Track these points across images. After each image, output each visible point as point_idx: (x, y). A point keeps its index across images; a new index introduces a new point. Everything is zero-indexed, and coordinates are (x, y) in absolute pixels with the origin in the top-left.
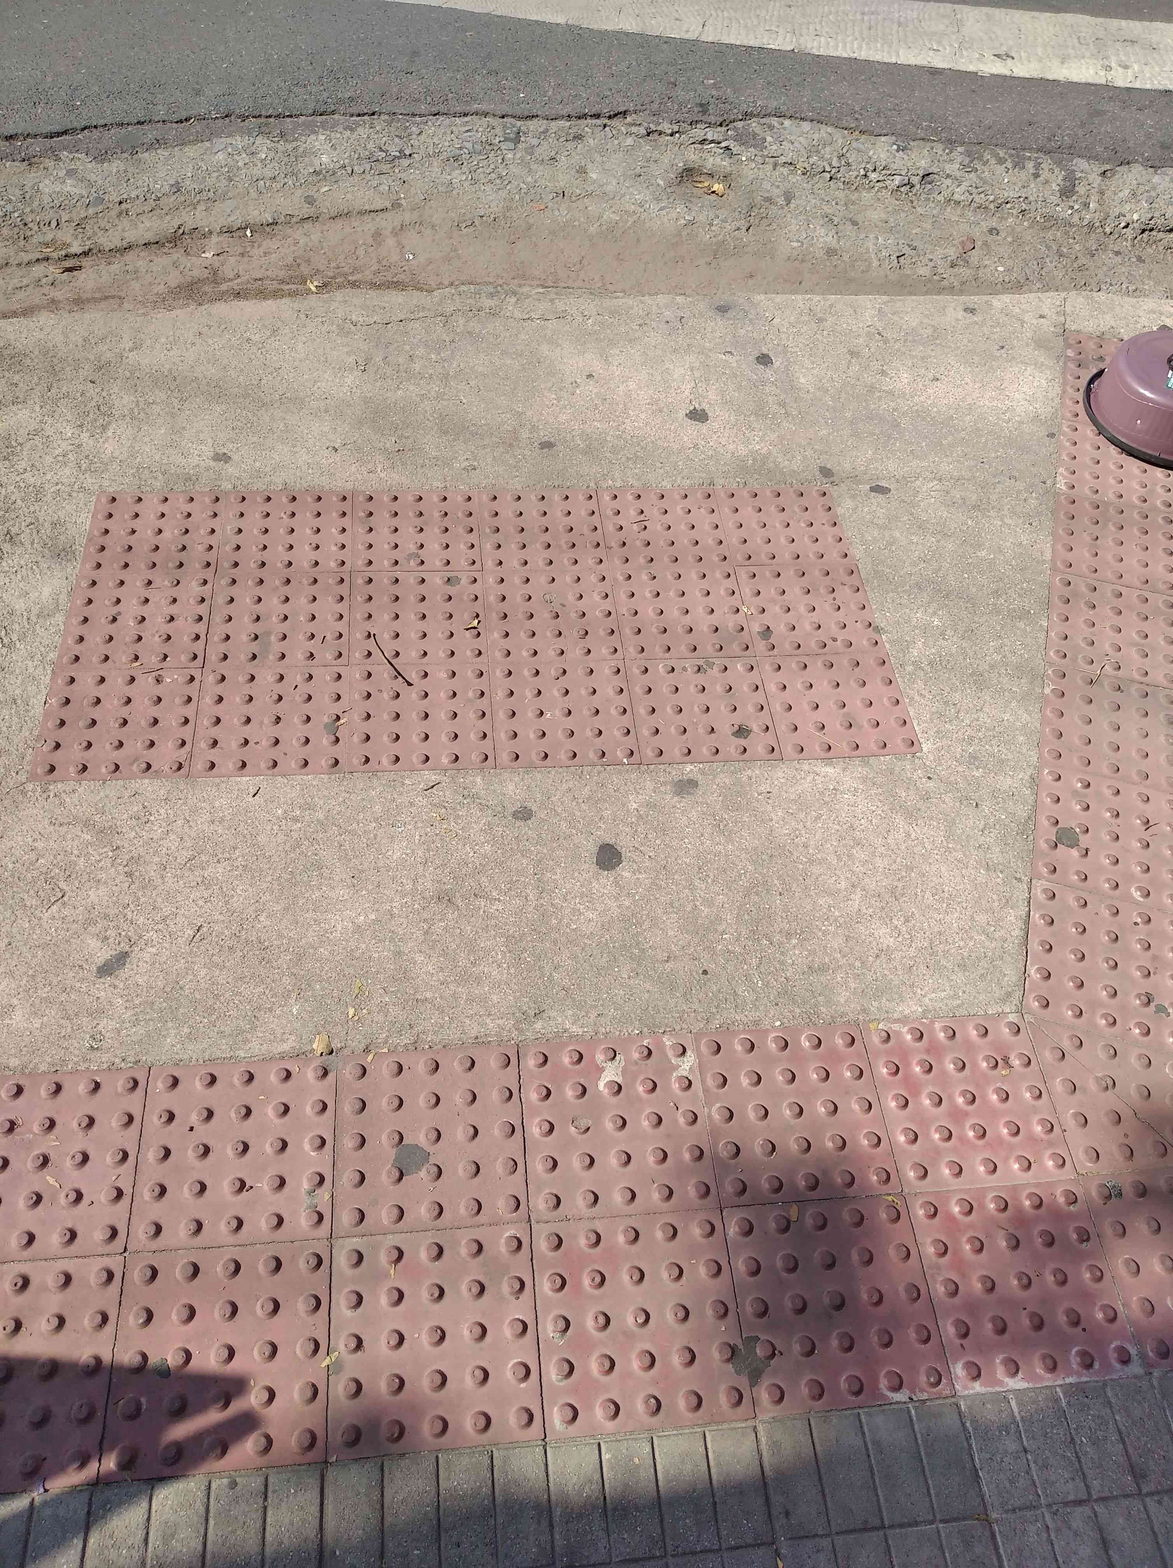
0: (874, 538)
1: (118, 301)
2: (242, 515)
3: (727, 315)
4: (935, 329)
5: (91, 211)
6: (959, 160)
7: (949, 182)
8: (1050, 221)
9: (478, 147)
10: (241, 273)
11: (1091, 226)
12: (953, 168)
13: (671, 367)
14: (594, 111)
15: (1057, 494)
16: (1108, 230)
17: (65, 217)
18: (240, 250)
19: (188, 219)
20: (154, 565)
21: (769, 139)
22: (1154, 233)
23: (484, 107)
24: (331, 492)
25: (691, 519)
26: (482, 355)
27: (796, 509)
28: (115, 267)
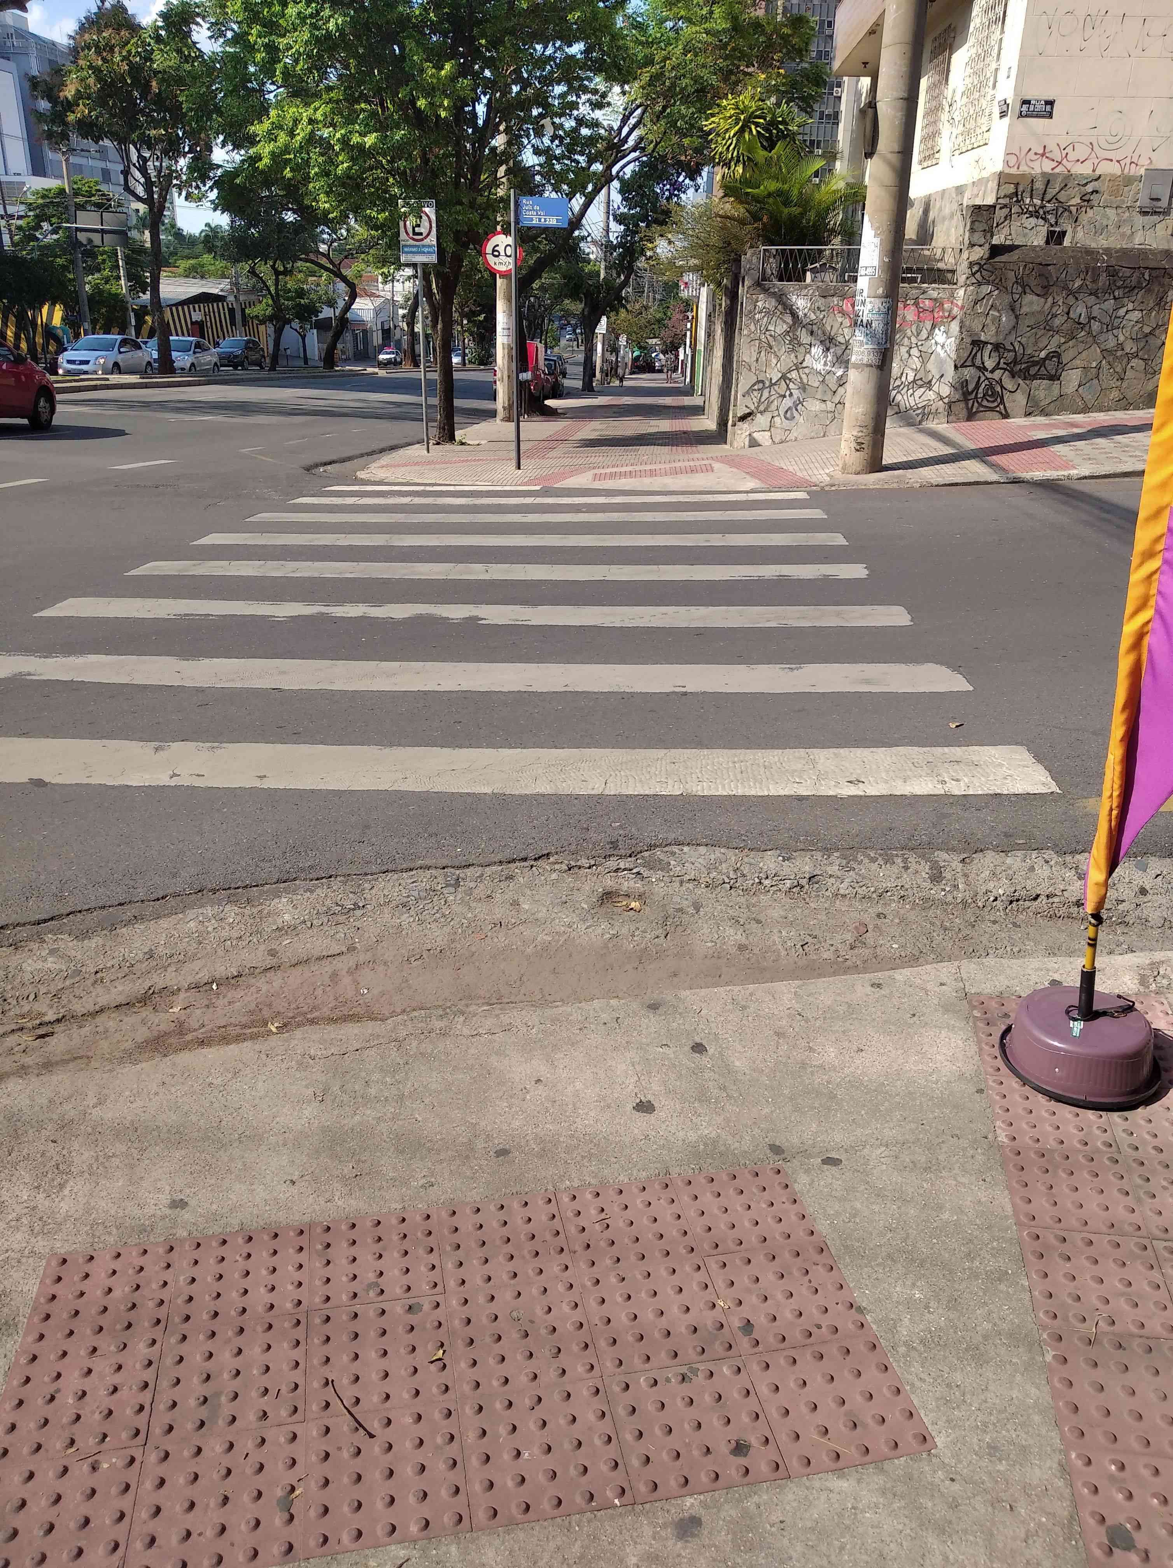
0: (837, 1212)
1: (86, 1060)
2: (196, 1262)
3: (658, 1012)
4: (849, 1005)
5: (68, 982)
6: (837, 862)
7: (832, 880)
8: (928, 903)
9: (423, 894)
10: (206, 1023)
11: (964, 903)
12: (834, 869)
13: (614, 1064)
14: (522, 855)
15: (1001, 1147)
16: (980, 904)
17: (43, 990)
18: (206, 1002)
19: (158, 981)
20: (101, 1329)
21: (673, 863)
22: (1021, 903)
23: (428, 862)
24: (288, 1227)
25: (652, 1211)
26: (434, 1074)
27: (755, 1190)
28: (86, 1030)
